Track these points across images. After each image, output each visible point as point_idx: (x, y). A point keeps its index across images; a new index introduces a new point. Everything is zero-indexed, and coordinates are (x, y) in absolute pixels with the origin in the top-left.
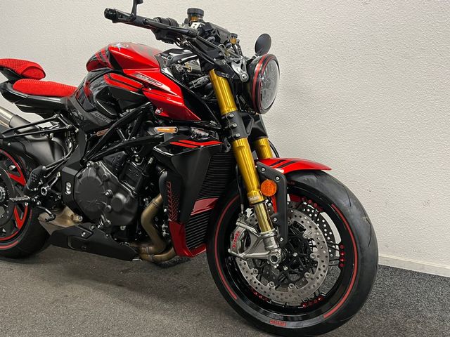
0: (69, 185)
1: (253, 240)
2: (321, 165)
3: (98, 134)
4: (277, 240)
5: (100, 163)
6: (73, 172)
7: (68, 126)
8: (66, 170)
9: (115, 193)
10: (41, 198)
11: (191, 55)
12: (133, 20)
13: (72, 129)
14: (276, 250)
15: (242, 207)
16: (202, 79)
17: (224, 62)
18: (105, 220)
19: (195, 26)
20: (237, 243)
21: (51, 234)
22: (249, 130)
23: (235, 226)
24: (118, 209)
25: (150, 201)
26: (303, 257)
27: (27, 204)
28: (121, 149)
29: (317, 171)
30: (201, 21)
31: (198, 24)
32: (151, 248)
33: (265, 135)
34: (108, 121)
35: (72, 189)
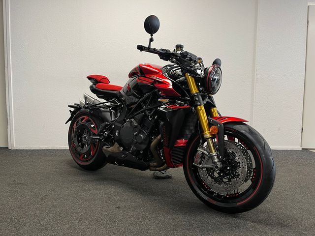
0: (117, 131)
1: (206, 158)
2: (242, 120)
3: (132, 107)
4: (218, 158)
5: (132, 120)
6: (120, 125)
7: (119, 104)
8: (117, 124)
9: (138, 133)
10: (104, 138)
11: (178, 67)
12: (149, 50)
13: (120, 105)
14: (218, 163)
15: (201, 141)
16: (182, 78)
17: (193, 69)
18: (133, 148)
19: (179, 52)
20: (197, 159)
21: (107, 157)
22: (205, 102)
23: (197, 151)
24: (139, 141)
25: (155, 138)
26: (232, 171)
27: (98, 140)
28: (142, 112)
29: (240, 122)
30: (182, 50)
31: (180, 51)
32: (155, 164)
33: (215, 106)
34: (137, 100)
35: (119, 133)
